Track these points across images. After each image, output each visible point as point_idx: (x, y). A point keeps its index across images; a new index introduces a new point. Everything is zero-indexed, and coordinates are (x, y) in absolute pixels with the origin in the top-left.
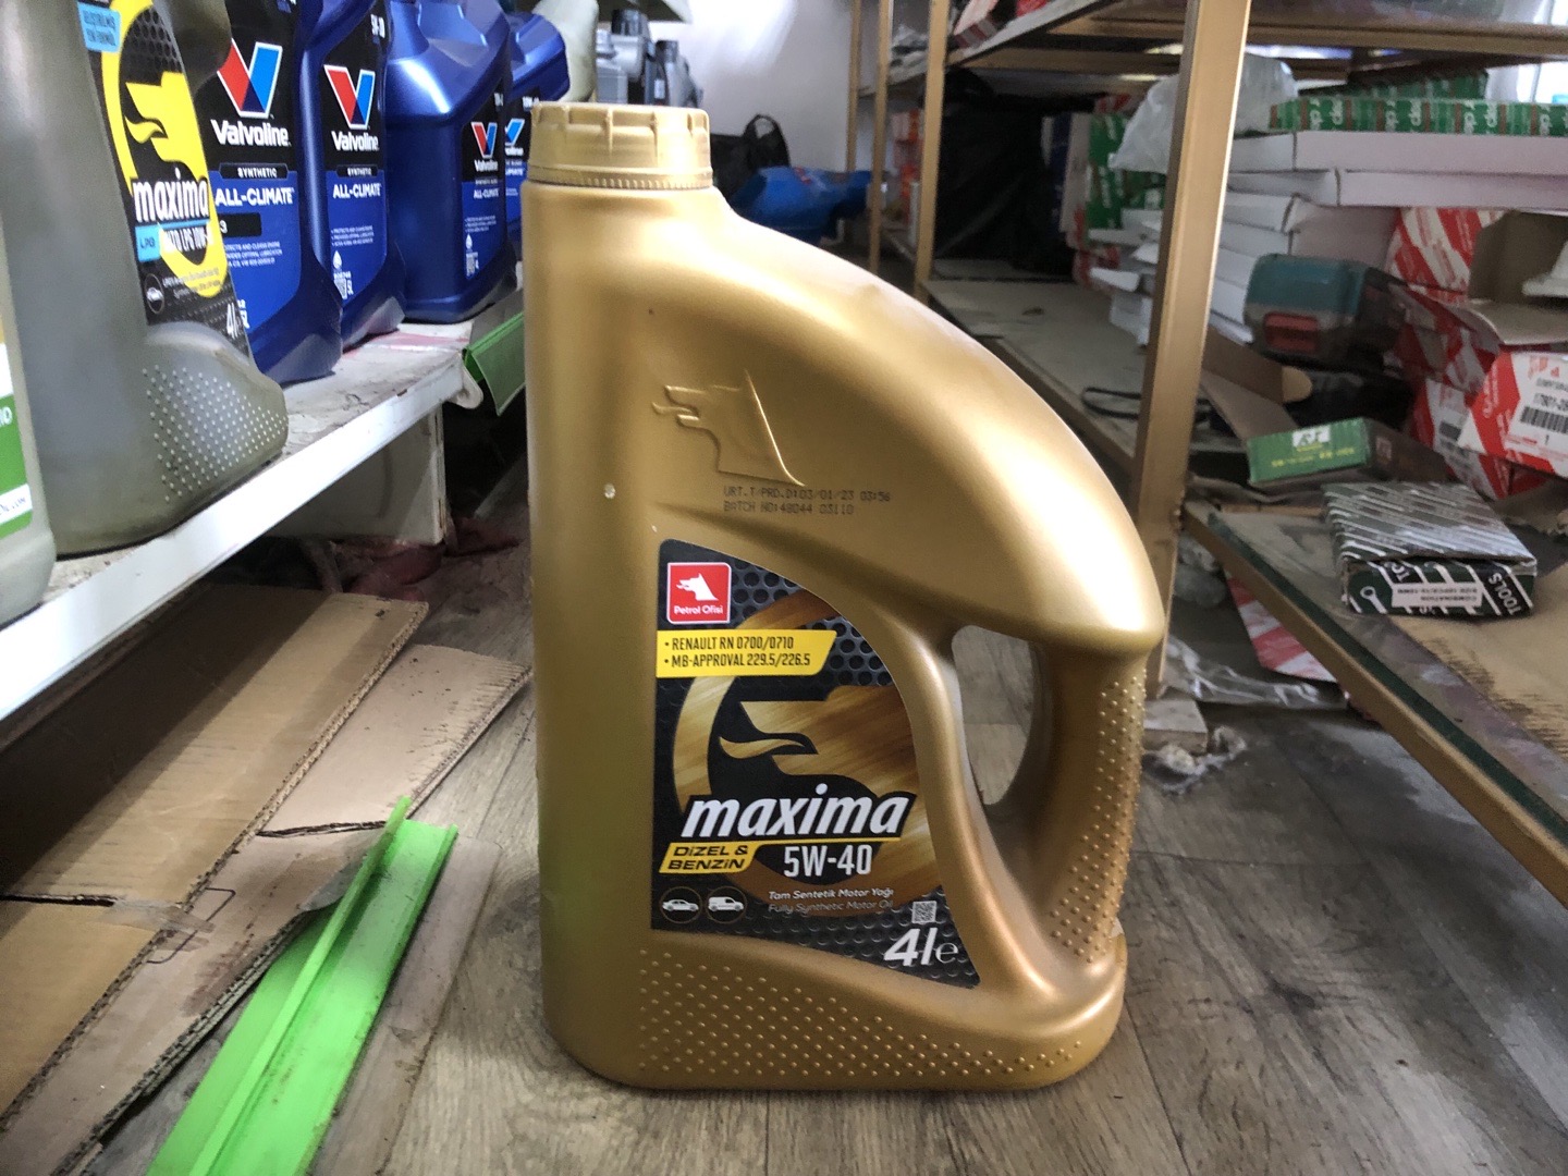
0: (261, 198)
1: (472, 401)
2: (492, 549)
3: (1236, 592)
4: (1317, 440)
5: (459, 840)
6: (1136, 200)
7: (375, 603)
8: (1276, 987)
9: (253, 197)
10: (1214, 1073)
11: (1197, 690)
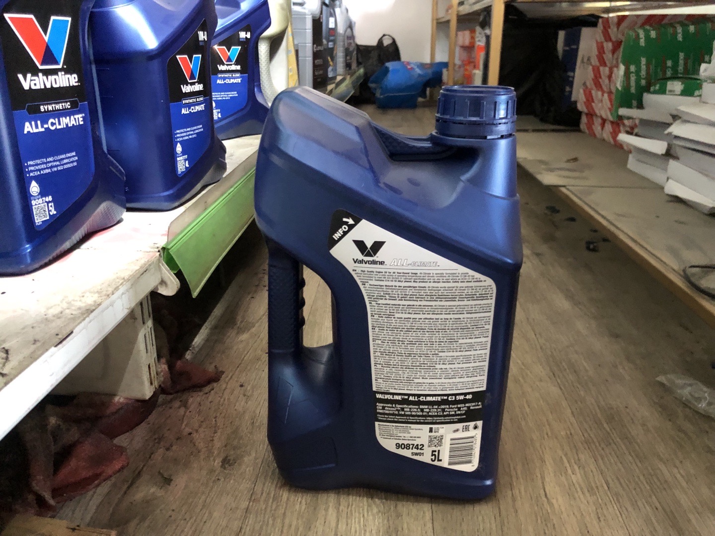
1: (170, 289)
2: (197, 387)
6: (657, 87)
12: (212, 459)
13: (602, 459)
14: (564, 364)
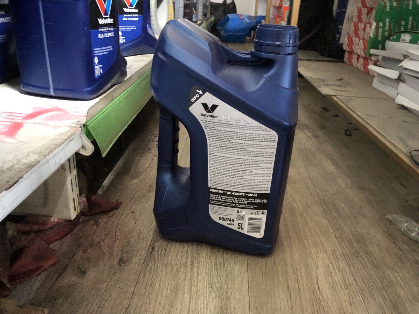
1: (89, 151)
2: (105, 212)
12: (112, 259)
13: (353, 266)
14: (331, 205)
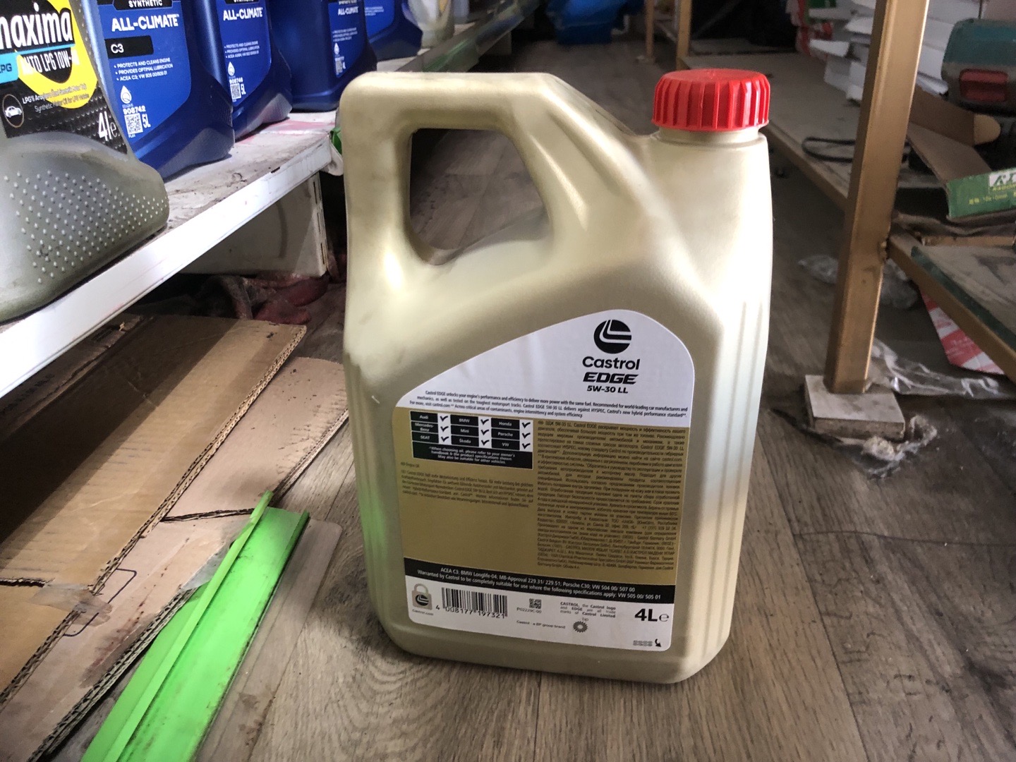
0: (151, 23)
1: (339, 170)
3: (926, 300)
4: (1011, 180)
5: (312, 522)
7: (267, 327)
8: (971, 667)
9: (143, 23)
10: (918, 750)
11: (896, 386)
